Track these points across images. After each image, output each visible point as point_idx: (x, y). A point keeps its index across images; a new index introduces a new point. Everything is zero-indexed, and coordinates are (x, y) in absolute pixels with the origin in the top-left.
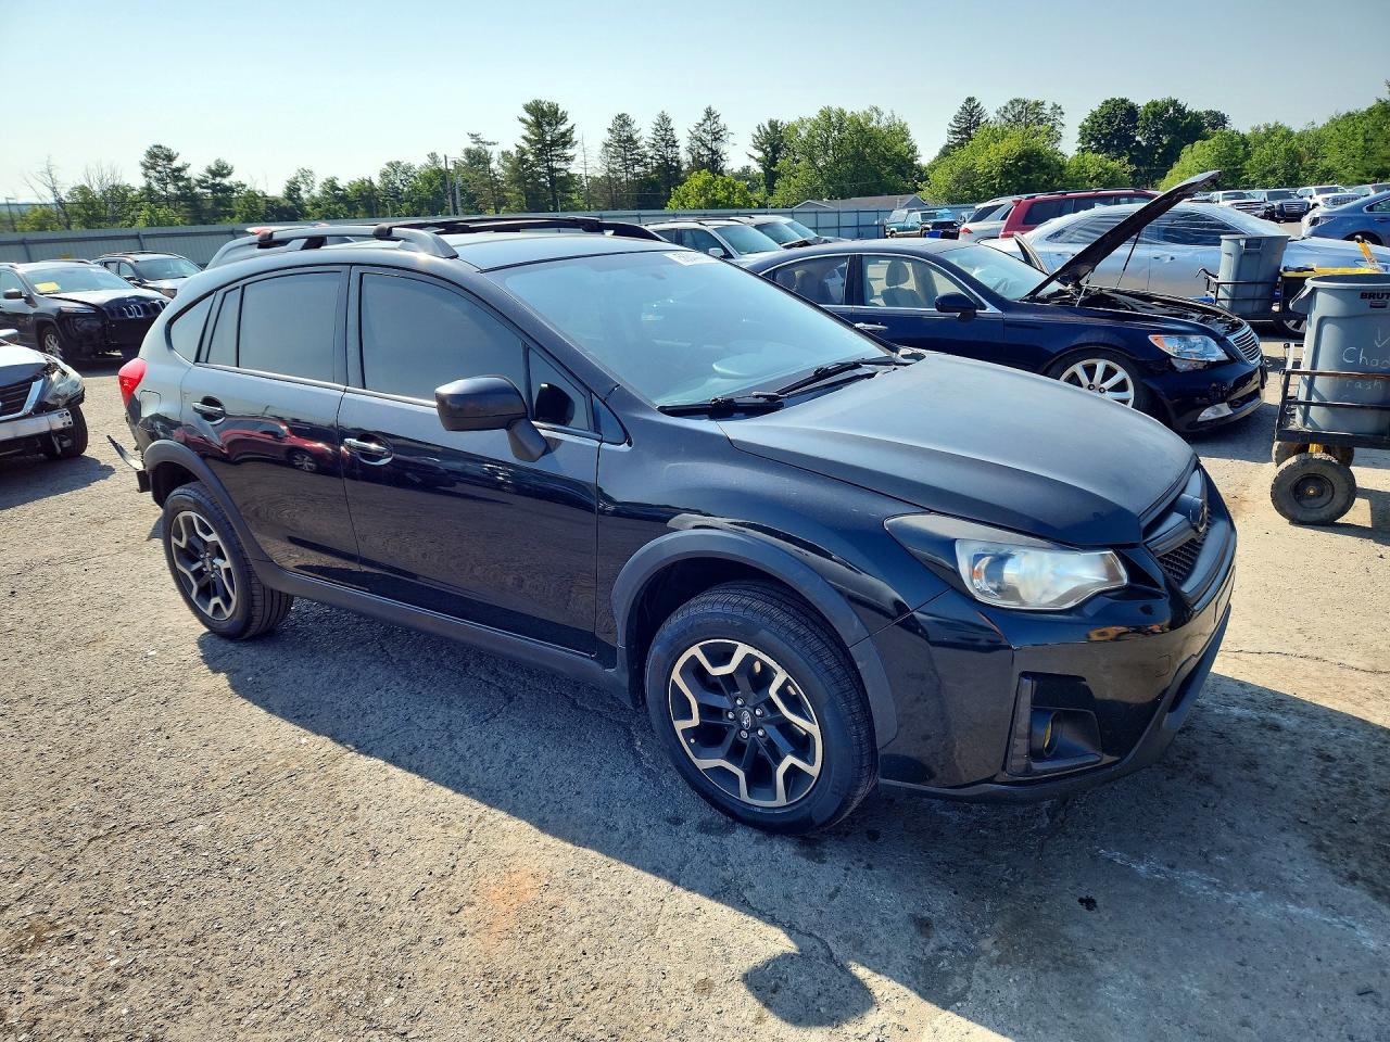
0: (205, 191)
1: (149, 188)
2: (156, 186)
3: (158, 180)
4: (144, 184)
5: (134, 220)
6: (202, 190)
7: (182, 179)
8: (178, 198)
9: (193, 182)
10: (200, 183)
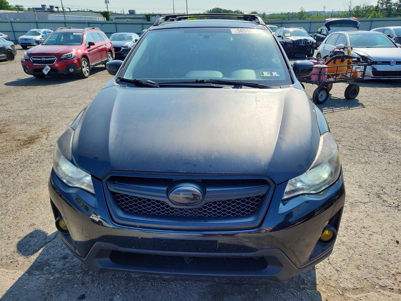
0: (395, 7)
1: (377, 6)
2: (380, 6)
3: (381, 3)
4: (376, 5)
5: (368, 17)
6: (394, 7)
7: (389, 3)
8: (385, 9)
9: (393, 4)
10: (395, 4)
